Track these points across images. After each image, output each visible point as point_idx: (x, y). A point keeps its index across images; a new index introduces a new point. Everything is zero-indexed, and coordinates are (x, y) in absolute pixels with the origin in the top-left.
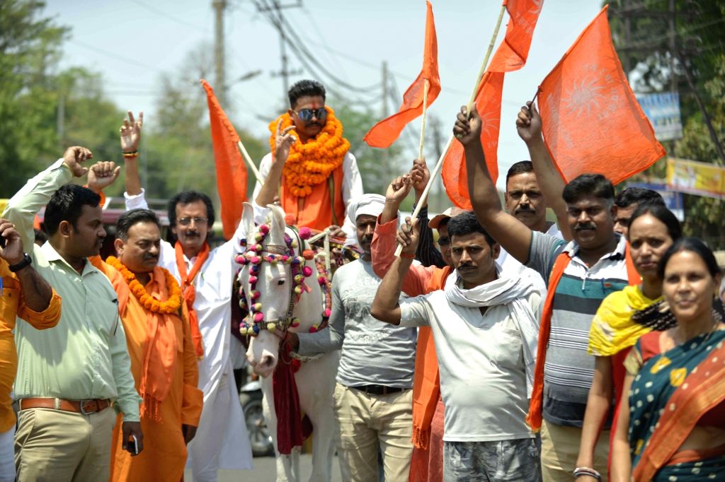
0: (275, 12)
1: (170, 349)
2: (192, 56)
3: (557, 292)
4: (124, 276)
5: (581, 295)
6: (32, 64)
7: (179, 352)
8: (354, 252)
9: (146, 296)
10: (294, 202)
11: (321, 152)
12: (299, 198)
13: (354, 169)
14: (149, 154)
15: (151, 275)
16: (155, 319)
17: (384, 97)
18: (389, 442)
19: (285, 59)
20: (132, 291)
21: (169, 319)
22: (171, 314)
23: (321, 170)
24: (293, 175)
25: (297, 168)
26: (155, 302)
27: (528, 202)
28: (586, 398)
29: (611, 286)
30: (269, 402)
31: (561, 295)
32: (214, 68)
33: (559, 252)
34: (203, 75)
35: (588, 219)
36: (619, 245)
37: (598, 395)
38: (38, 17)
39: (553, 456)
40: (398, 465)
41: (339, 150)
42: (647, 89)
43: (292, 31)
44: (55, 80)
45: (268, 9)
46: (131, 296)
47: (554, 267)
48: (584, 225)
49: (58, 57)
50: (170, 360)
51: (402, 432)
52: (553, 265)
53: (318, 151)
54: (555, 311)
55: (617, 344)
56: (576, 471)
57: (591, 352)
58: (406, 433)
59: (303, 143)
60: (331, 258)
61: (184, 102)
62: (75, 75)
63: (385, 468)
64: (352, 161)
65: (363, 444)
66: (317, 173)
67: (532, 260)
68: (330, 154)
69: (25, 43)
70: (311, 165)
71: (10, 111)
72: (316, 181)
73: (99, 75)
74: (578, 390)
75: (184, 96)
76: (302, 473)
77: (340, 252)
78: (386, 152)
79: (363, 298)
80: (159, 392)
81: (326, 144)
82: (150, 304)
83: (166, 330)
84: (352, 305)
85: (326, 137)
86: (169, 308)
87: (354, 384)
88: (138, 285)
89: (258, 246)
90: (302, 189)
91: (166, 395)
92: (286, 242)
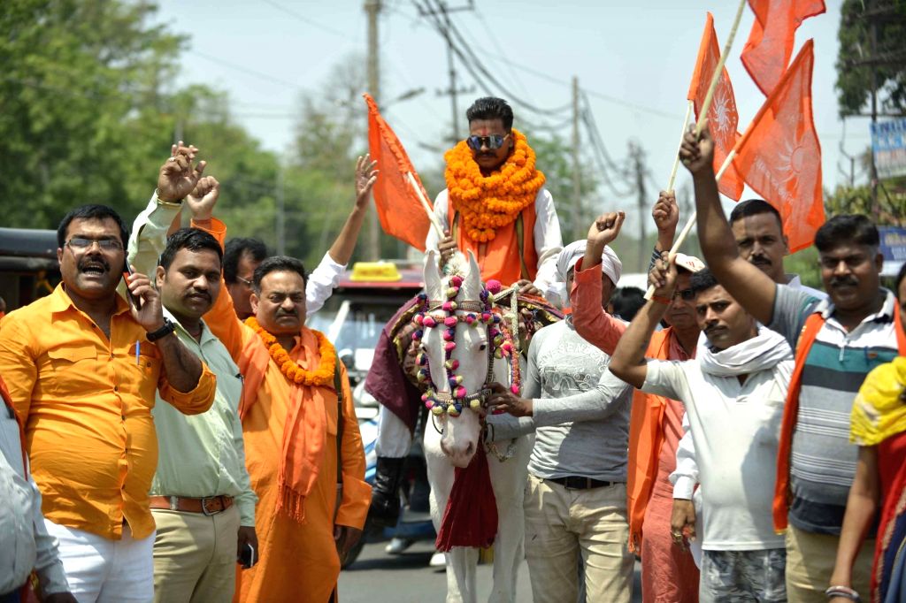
0: (441, 17)
1: (317, 431)
2: (339, 71)
3: (808, 362)
4: (263, 339)
5: (839, 368)
6: (143, 81)
7: (329, 435)
8: (548, 314)
9: (289, 362)
10: (474, 248)
11: (505, 188)
12: (480, 243)
13: (549, 210)
14: (287, 190)
15: (297, 339)
16: (300, 392)
17: (574, 121)
18: (591, 548)
19: (453, 74)
20: (272, 356)
21: (317, 391)
22: (323, 386)
23: (506, 209)
24: (473, 214)
25: (476, 207)
26: (300, 371)
27: (761, 252)
28: (845, 498)
29: (877, 356)
31: (813, 368)
32: (366, 85)
33: (810, 311)
34: (353, 93)
35: (848, 271)
36: (886, 304)
37: (861, 494)
38: (149, 23)
39: (802, 571)
40: (604, 577)
41: (530, 185)
42: (897, 111)
43: (461, 40)
44: (171, 100)
45: (433, 13)
46: (272, 363)
47: (803, 331)
48: (842, 279)
49: (174, 71)
50: (316, 445)
51: (609, 537)
52: (802, 328)
53: (502, 186)
54: (804, 388)
55: (882, 429)
56: (828, 591)
57: (853, 440)
58: (612, 538)
59: (485, 176)
60: (519, 321)
61: (329, 127)
62: (196, 94)
63: (587, 581)
64: (547, 200)
65: (560, 551)
66: (501, 212)
67: (776, 321)
68: (517, 189)
69: (134, 55)
70: (493, 203)
71: (116, 138)
72: (500, 223)
73: (225, 94)
74: (836, 488)
75: (328, 120)
77: (531, 313)
78: (577, 189)
79: (562, 367)
80: (302, 484)
81: (513, 178)
82: (294, 374)
83: (314, 406)
84: (550, 375)
85: (513, 169)
86: (319, 378)
87: (550, 475)
88: (280, 350)
89: (453, 304)
90: (483, 233)
91: (311, 488)
92: (481, 296)
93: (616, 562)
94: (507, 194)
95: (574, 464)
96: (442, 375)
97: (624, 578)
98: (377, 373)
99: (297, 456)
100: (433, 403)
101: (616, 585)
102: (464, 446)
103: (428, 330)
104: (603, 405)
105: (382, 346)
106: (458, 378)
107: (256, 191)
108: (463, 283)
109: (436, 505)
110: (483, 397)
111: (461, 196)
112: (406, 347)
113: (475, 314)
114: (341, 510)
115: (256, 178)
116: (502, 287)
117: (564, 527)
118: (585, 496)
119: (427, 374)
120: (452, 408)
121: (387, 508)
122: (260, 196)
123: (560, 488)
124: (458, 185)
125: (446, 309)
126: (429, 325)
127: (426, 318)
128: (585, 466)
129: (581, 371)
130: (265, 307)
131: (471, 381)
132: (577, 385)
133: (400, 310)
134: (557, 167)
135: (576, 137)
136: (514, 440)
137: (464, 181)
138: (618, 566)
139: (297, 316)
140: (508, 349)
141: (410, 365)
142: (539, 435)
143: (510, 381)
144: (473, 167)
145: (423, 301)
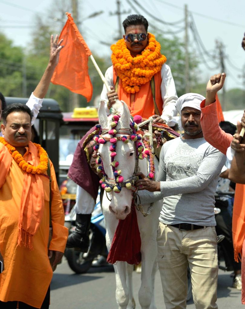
1: (39, 199)
4: (8, 149)
7: (45, 201)
8: (169, 133)
9: (23, 161)
10: (128, 97)
11: (144, 62)
12: (131, 94)
14: (28, 68)
15: (27, 148)
16: (30, 178)
17: (186, 28)
18: (194, 263)
19: (119, 3)
20: (14, 158)
21: (39, 178)
22: (41, 174)
23: (145, 74)
25: (129, 74)
26: (29, 165)
30: (110, 236)
34: (64, 15)
40: (201, 279)
41: (158, 61)
46: (13, 162)
50: (39, 207)
51: (204, 257)
53: (142, 62)
58: (206, 257)
59: (133, 57)
60: (153, 138)
61: (50, 33)
63: (192, 281)
64: (168, 70)
65: (177, 264)
66: (143, 76)
68: (151, 63)
70: (137, 71)
72: (142, 82)
75: (51, 29)
76: (134, 285)
77: (159, 133)
78: (187, 66)
79: (178, 162)
80: (32, 228)
81: (149, 57)
82: (26, 167)
83: (37, 185)
84: (171, 167)
85: (148, 53)
86: (40, 170)
87: (171, 223)
88: (18, 155)
89: (114, 131)
90: (133, 88)
91: (36, 230)
92: (130, 126)
93: (208, 270)
94: (146, 66)
95: (184, 216)
96: (110, 169)
97: (213, 279)
98: (75, 167)
99: (29, 213)
100: (105, 185)
101: (208, 283)
102: (123, 209)
103: (101, 146)
104: (199, 184)
105: (78, 152)
106: (119, 172)
107: (11, 68)
108: (120, 119)
109: (109, 240)
110: (133, 181)
111: (120, 68)
112: (91, 153)
113: (127, 136)
114: (52, 242)
115: (11, 62)
116: (143, 119)
117: (179, 251)
118: (191, 234)
119: (102, 168)
120: (116, 188)
121: (82, 242)
122: (13, 71)
123: (176, 230)
124: (119, 62)
125: (110, 134)
126: (102, 142)
127: (100, 139)
128: (190, 217)
129: (188, 165)
130: (9, 131)
131: (126, 172)
132: (185, 172)
133: (88, 133)
134: (176, 54)
135: (187, 37)
136: (151, 204)
137: (122, 60)
138: (209, 272)
139: (26, 137)
140: (147, 153)
141: (93, 163)
142: (165, 201)
143: (149, 171)
144: (126, 52)
145: (99, 129)
